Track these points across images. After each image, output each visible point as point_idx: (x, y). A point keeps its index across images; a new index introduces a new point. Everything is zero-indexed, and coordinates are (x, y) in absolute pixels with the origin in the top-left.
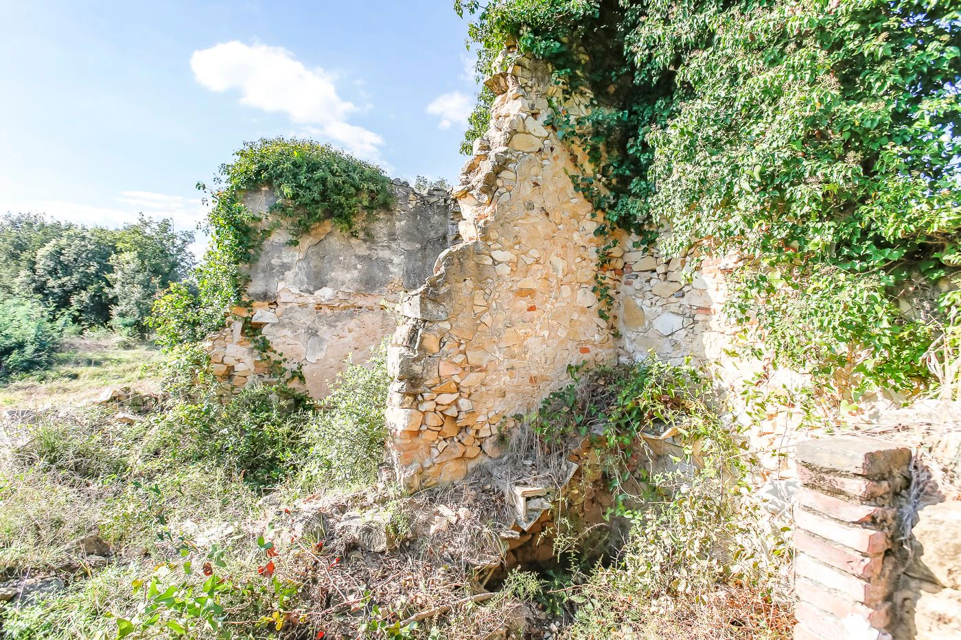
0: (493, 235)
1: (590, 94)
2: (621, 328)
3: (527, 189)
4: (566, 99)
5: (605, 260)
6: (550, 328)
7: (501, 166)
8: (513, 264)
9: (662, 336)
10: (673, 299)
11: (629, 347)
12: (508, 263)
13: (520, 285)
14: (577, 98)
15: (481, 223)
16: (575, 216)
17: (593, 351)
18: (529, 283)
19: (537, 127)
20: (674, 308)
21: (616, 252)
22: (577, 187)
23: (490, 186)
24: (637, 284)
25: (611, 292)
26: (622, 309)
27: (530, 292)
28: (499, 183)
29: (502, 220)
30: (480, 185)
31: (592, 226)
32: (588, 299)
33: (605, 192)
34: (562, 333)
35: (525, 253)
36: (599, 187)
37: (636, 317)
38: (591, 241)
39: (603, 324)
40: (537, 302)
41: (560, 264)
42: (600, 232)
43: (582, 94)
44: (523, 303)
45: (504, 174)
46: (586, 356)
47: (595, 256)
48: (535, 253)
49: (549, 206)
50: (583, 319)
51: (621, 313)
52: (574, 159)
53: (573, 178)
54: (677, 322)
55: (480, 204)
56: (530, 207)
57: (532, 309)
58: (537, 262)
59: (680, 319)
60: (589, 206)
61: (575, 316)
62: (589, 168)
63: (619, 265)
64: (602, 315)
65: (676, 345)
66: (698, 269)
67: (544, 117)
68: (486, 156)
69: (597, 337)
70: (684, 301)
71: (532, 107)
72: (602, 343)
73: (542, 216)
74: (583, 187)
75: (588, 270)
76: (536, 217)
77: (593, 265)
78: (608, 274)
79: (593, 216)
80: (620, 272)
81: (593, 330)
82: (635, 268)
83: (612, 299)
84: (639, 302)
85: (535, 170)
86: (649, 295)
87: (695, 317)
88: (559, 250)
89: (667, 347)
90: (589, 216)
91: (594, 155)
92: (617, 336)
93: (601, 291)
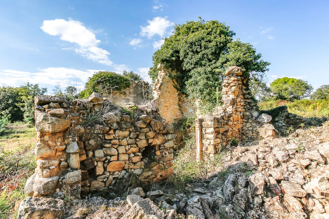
0: (161, 97)
1: (176, 70)
2: (183, 112)
3: (166, 88)
4: (172, 72)
5: (180, 100)
6: (171, 112)
7: (162, 85)
8: (164, 101)
9: (190, 113)
10: (191, 106)
11: (185, 115)
12: (163, 101)
13: (165, 105)
14: (174, 71)
15: (159, 95)
16: (174, 92)
17: (178, 116)
18: (167, 105)
19: (167, 77)
20: (192, 108)
21: (181, 98)
22: (174, 87)
23: (160, 88)
24: (185, 104)
25: (181, 106)
26: (183, 108)
27: (167, 106)
28: (161, 88)
29: (162, 94)
30: (158, 88)
31: (177, 94)
32: (177, 107)
33: (179, 87)
34: (173, 113)
35: (166, 99)
36: (178, 87)
37: (186, 110)
38: (177, 96)
39: (180, 111)
40: (168, 108)
41: (172, 101)
42: (179, 95)
43: (175, 70)
44: (166, 108)
45: (162, 86)
46: (177, 117)
47: (178, 99)
48: (167, 99)
49: (170, 91)
50: (176, 110)
51: (183, 109)
52: (174, 82)
53: (174, 85)
54: (192, 110)
55: (158, 91)
56: (166, 91)
57: (167, 109)
58: (168, 101)
59: (193, 110)
60: (177, 90)
61: (175, 110)
62: (176, 83)
63: (182, 100)
64: (180, 110)
65: (192, 114)
66: (195, 101)
67: (168, 75)
68: (158, 83)
69: (179, 114)
70: (193, 107)
71: (166, 74)
72: (180, 115)
73: (169, 93)
74: (175, 87)
75: (177, 102)
76: (168, 93)
77: (178, 101)
78: (180, 102)
79: (177, 92)
80: (182, 102)
81: (178, 113)
82: (185, 101)
83: (181, 107)
84: (186, 107)
85: (167, 85)
86: (188, 106)
87: (195, 109)
88: (172, 99)
89: (191, 115)
90: (176, 92)
91: (177, 81)
92: (183, 113)
93: (179, 105)
